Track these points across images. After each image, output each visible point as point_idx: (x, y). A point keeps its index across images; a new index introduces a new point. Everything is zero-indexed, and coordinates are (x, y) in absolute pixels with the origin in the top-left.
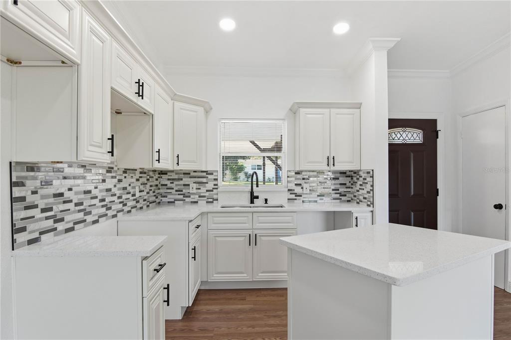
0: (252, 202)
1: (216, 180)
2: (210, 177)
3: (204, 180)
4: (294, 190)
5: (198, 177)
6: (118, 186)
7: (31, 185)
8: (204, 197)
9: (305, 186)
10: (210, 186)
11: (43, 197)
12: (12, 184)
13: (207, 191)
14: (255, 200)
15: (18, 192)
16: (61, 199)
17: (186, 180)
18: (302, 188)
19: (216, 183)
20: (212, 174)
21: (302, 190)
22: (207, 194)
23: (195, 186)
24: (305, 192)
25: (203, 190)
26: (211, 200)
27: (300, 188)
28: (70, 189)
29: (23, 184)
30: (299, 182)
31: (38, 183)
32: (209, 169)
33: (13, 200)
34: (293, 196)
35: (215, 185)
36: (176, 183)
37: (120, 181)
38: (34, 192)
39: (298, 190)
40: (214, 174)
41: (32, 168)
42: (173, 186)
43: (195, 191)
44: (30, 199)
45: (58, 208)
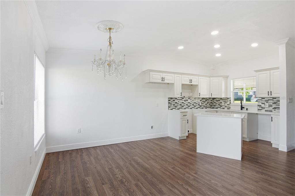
0: (242, 109)
1: (230, 101)
2: (228, 100)
3: (227, 101)
4: (261, 106)
5: (225, 100)
6: (192, 102)
7: (171, 101)
8: (226, 107)
9: (266, 104)
10: (228, 103)
11: (173, 103)
12: (169, 101)
13: (227, 105)
14: (243, 109)
15: (169, 102)
16: (177, 103)
17: (221, 101)
18: (265, 105)
19: (230, 102)
20: (229, 99)
21: (265, 106)
22: (227, 106)
23: (224, 103)
24: (266, 107)
25: (226, 104)
26: (229, 108)
27: (264, 105)
28: (178, 102)
29: (170, 101)
30: (263, 102)
31: (172, 101)
32: (228, 97)
33: (169, 103)
34: (261, 108)
35: (230, 103)
36: (218, 102)
37: (193, 101)
38: (172, 102)
39: (263, 106)
40: (230, 99)
41: (172, 98)
42: (217, 103)
43: (223, 105)
44: (171, 103)
45: (176, 105)
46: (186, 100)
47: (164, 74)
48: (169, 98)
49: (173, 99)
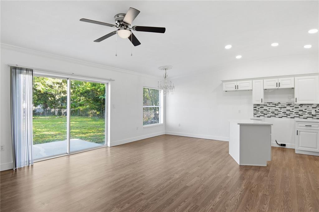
46: (281, 107)
47: (238, 82)
48: (255, 105)
49: (260, 106)
